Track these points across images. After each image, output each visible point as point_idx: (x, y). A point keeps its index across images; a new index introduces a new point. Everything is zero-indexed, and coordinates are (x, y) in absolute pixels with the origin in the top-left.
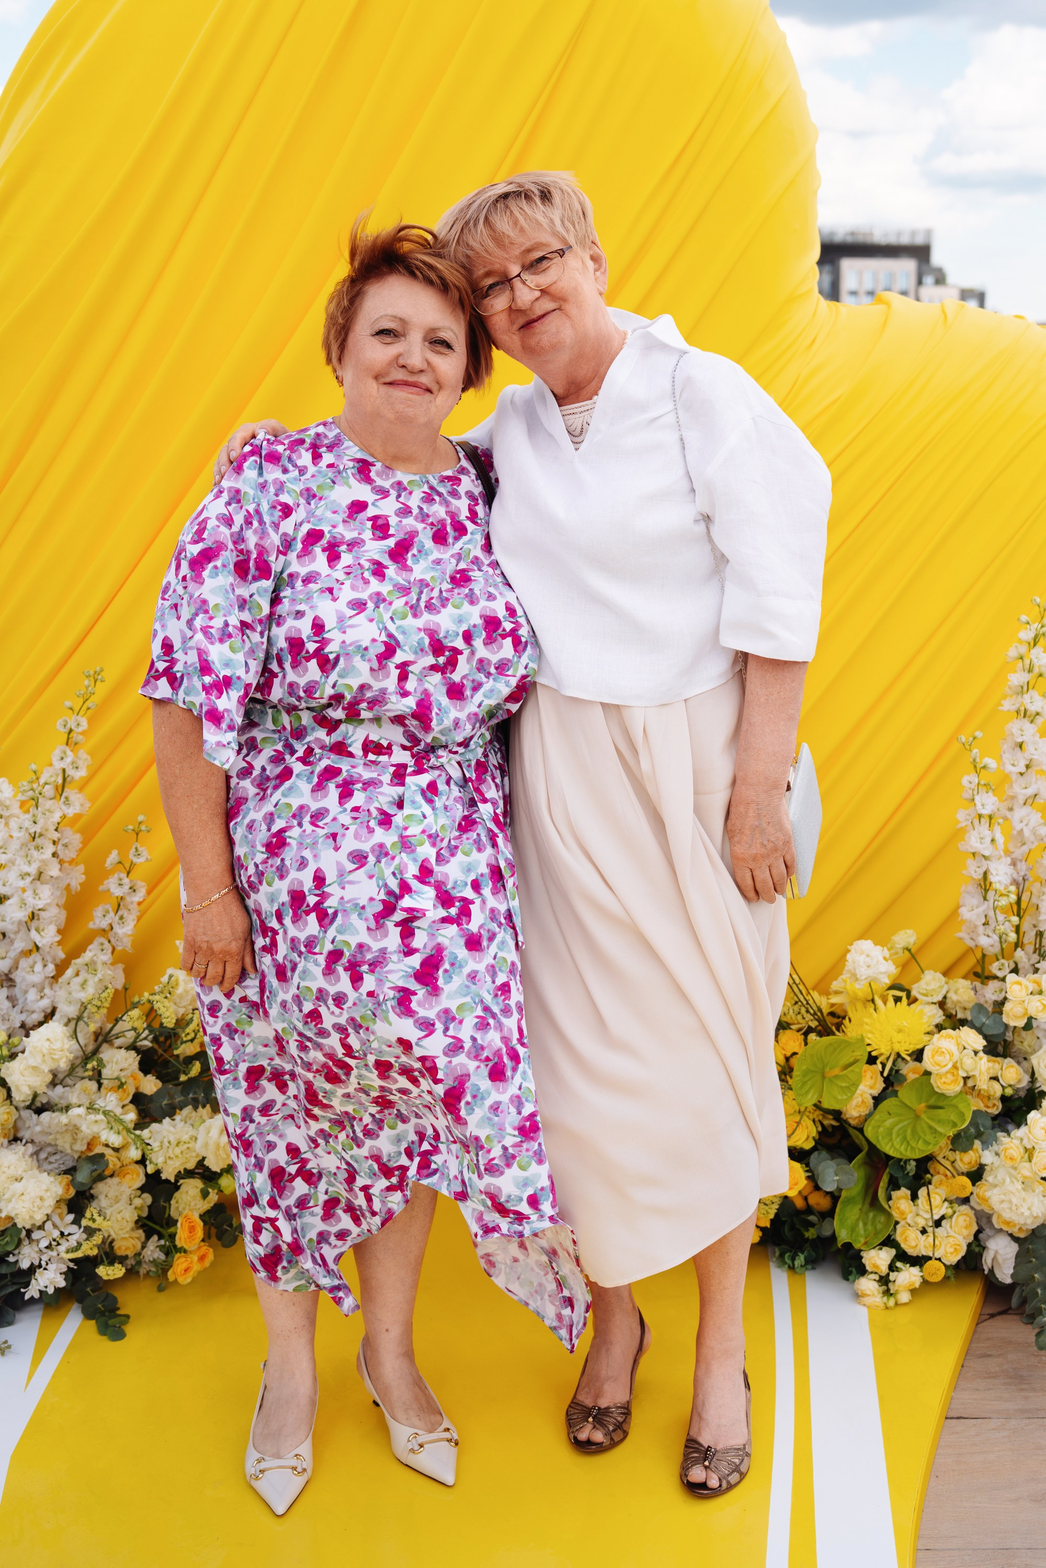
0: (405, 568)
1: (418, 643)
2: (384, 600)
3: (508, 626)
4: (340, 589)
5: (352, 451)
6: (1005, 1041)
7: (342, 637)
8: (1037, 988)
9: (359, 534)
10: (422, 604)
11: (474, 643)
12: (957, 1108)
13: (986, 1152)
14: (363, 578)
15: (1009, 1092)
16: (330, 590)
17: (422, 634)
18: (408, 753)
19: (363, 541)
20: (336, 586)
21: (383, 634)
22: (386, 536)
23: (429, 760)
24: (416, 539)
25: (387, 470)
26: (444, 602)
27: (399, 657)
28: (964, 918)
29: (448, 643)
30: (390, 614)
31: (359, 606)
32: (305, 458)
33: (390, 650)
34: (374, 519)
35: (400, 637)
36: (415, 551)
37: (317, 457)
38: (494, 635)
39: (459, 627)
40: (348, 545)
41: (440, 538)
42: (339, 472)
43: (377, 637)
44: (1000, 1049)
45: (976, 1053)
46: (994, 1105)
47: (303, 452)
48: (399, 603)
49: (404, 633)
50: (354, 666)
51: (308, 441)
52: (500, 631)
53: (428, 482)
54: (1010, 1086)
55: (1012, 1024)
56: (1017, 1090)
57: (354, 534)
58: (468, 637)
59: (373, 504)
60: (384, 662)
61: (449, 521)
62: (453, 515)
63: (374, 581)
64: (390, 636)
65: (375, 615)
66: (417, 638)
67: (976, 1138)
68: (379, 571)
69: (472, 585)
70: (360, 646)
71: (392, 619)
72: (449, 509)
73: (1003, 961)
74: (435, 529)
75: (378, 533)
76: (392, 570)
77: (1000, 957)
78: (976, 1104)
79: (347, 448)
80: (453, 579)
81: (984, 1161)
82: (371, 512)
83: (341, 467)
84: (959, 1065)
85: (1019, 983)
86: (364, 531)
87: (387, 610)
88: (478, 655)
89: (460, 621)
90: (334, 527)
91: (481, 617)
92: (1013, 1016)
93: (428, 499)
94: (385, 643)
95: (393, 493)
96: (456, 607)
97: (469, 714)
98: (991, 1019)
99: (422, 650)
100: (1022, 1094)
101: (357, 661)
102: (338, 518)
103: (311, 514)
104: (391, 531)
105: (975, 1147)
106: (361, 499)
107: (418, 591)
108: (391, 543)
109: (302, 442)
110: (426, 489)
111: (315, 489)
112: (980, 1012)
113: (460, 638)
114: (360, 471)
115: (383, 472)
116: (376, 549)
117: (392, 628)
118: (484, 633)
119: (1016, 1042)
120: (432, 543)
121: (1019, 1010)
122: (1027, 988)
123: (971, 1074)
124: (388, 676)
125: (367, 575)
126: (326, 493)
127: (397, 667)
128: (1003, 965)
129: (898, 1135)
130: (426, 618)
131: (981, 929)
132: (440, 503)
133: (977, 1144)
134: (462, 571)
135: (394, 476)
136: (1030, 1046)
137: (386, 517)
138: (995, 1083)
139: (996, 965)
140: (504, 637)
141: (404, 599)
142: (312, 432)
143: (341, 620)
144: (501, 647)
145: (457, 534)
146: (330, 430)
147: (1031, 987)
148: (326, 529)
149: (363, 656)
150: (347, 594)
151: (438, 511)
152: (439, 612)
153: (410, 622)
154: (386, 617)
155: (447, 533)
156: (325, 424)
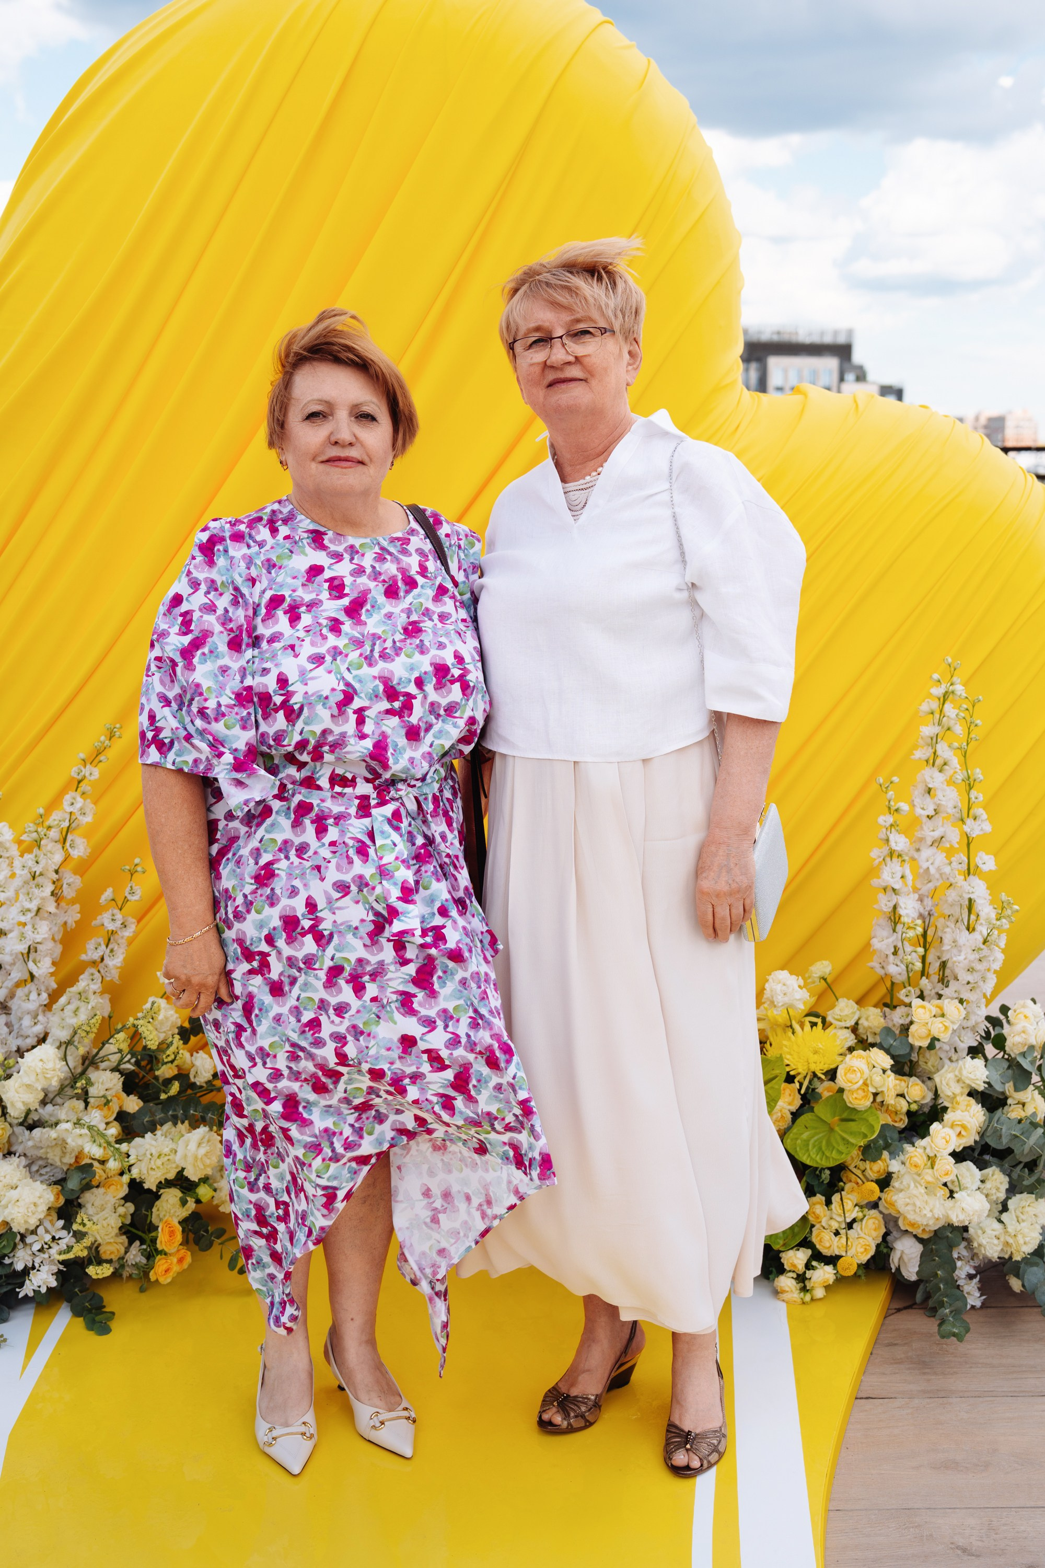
0: (360, 622)
1: (373, 690)
2: (341, 653)
3: (456, 672)
4: (301, 646)
5: (305, 523)
6: (911, 1061)
7: (305, 689)
8: (939, 1012)
9: (317, 595)
10: (376, 655)
11: (425, 688)
12: (867, 1121)
13: (893, 1162)
14: (321, 635)
15: (914, 1107)
16: (292, 647)
17: (377, 682)
18: (371, 785)
19: (321, 601)
20: (297, 643)
21: (342, 683)
22: (341, 596)
23: (389, 793)
24: (369, 596)
25: (339, 537)
26: (398, 651)
27: (357, 703)
28: (875, 947)
29: (401, 689)
30: (346, 665)
31: (318, 660)
32: (263, 533)
33: (348, 697)
34: (331, 580)
35: (357, 686)
36: (368, 607)
37: (274, 531)
38: (444, 681)
39: (411, 675)
40: (307, 606)
41: (391, 592)
42: (296, 543)
43: (336, 687)
44: (906, 1069)
45: (884, 1071)
46: (901, 1119)
47: (261, 528)
48: (354, 655)
49: (360, 681)
50: (317, 714)
51: (265, 518)
52: (449, 677)
53: (379, 544)
54: (915, 1102)
55: (917, 1044)
56: (921, 1106)
57: (313, 596)
58: (419, 683)
59: (329, 568)
60: (343, 709)
61: (400, 577)
62: (403, 571)
63: (331, 636)
64: (348, 684)
65: (333, 667)
66: (372, 686)
67: (884, 1149)
68: (336, 626)
69: (423, 636)
70: (320, 696)
71: (348, 669)
72: (401, 566)
73: (909, 988)
74: (387, 585)
75: (334, 593)
76: (347, 626)
77: (907, 985)
78: (885, 1119)
79: (300, 521)
80: (406, 630)
81: (891, 1169)
82: (327, 574)
83: (297, 538)
84: (869, 1082)
85: (924, 1007)
86: (321, 592)
87: (343, 662)
88: (430, 700)
89: (412, 669)
90: (294, 591)
91: (431, 664)
92: (918, 1038)
93: (380, 558)
94: (344, 691)
95: (347, 557)
96: (409, 656)
97: (423, 753)
98: (898, 1041)
99: (376, 696)
100: (926, 1110)
101: (319, 709)
102: (298, 583)
103: (272, 581)
104: (347, 591)
105: (883, 1157)
106: (318, 564)
107: (370, 643)
108: (346, 601)
109: (260, 519)
110: (377, 549)
111: (275, 559)
112: (888, 1035)
113: (413, 684)
114: (314, 540)
115: (335, 539)
116: (333, 608)
117: (349, 678)
118: (434, 679)
119: (920, 1063)
120: (384, 598)
121: (923, 1031)
122: (930, 1011)
123: (880, 1090)
124: (347, 721)
125: (325, 631)
126: (285, 562)
127: (355, 712)
128: (909, 991)
129: (814, 1146)
130: (381, 666)
131: (891, 957)
132: (392, 561)
133: (885, 1154)
134: (414, 623)
135: (345, 541)
136: (933, 1066)
137: (341, 578)
138: (901, 1100)
139: (904, 991)
140: (452, 682)
141: (358, 652)
142: (268, 510)
143: (302, 673)
144: (450, 691)
145: (408, 587)
146: (285, 507)
147: (934, 1011)
148: (287, 593)
149: (324, 704)
150: (307, 650)
151: (390, 568)
152: (393, 660)
153: (366, 671)
154: (343, 668)
155: (398, 588)
156: (280, 502)
